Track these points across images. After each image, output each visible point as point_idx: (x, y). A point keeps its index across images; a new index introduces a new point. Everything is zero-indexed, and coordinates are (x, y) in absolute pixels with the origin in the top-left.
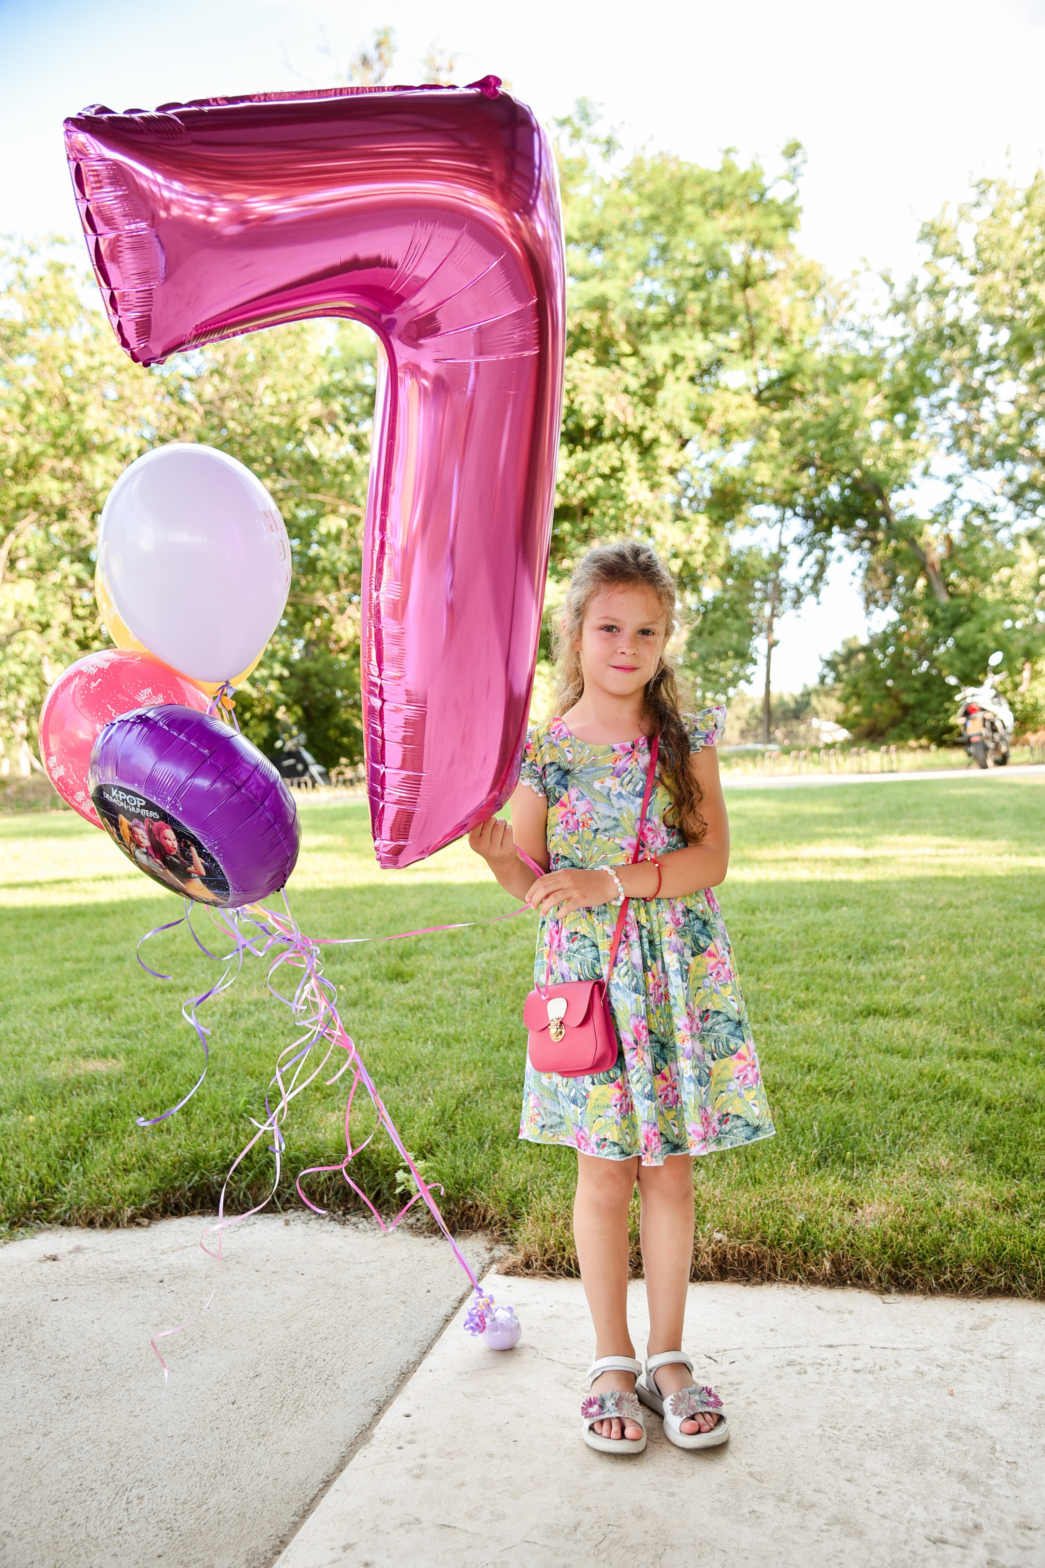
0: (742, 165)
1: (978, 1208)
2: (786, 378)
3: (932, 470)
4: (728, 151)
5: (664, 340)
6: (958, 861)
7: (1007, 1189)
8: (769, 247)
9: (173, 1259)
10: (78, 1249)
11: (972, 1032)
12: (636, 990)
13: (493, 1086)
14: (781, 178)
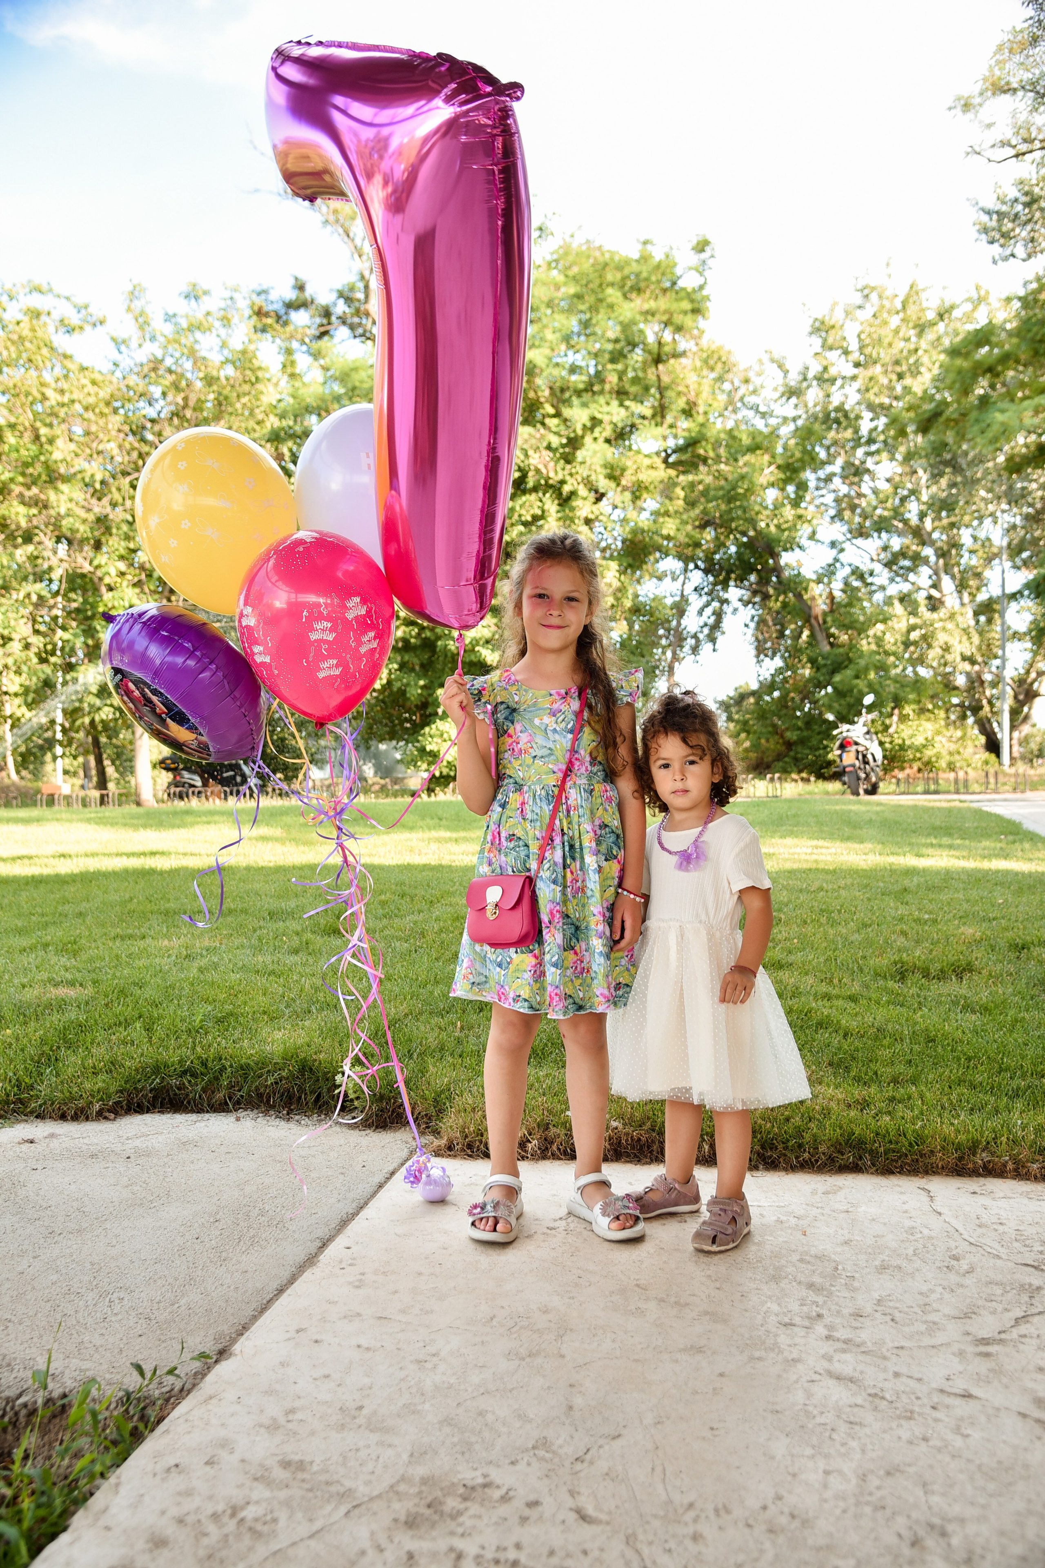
0: (658, 255)
1: (833, 1104)
2: (692, 443)
3: (817, 536)
4: (645, 243)
5: (585, 405)
6: (829, 858)
7: (858, 1092)
8: (679, 329)
9: (137, 1143)
10: (52, 1136)
11: (836, 981)
12: (554, 882)
13: (421, 1014)
14: (690, 269)
